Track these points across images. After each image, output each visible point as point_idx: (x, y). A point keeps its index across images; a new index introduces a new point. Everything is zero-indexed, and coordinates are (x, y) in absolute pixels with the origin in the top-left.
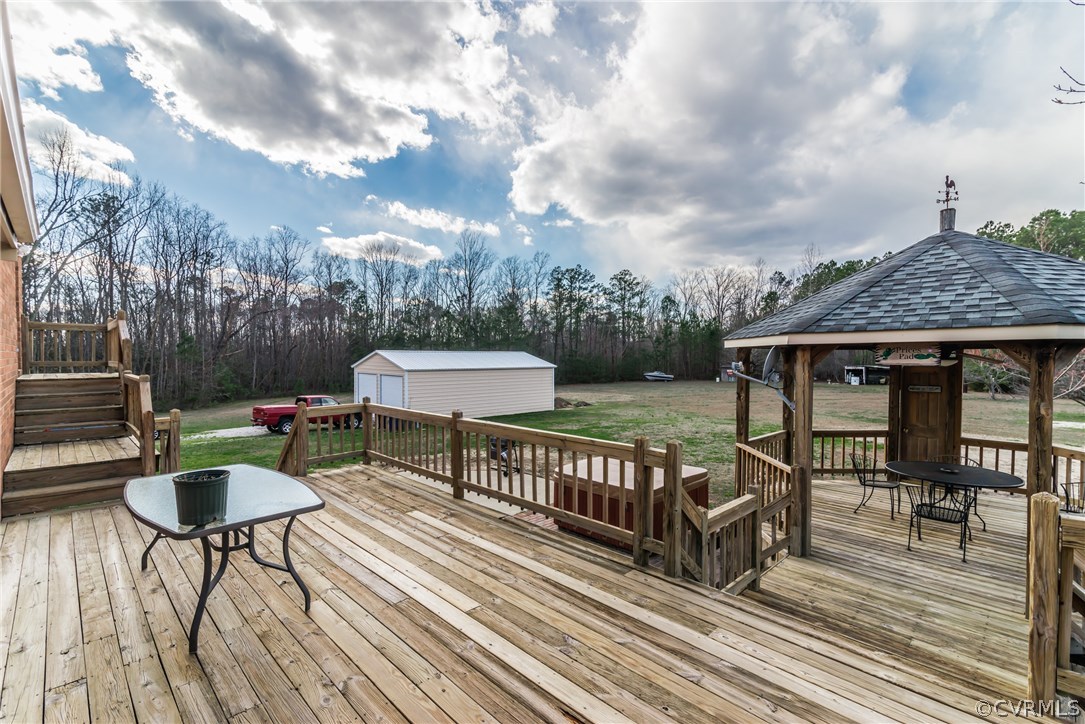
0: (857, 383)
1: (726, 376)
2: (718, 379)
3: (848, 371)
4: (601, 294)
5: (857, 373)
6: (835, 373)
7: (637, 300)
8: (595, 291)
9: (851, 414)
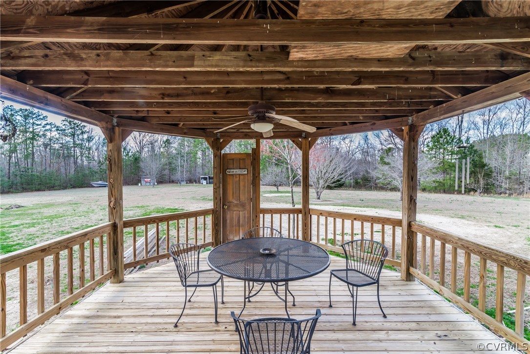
0: (205, 184)
1: (145, 182)
2: (140, 184)
3: (202, 178)
4: (54, 129)
5: (205, 179)
6: (196, 179)
7: (85, 136)
8: (48, 127)
9: (202, 197)
